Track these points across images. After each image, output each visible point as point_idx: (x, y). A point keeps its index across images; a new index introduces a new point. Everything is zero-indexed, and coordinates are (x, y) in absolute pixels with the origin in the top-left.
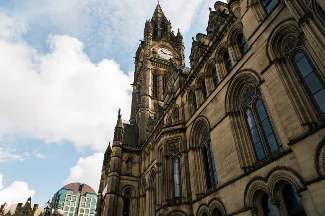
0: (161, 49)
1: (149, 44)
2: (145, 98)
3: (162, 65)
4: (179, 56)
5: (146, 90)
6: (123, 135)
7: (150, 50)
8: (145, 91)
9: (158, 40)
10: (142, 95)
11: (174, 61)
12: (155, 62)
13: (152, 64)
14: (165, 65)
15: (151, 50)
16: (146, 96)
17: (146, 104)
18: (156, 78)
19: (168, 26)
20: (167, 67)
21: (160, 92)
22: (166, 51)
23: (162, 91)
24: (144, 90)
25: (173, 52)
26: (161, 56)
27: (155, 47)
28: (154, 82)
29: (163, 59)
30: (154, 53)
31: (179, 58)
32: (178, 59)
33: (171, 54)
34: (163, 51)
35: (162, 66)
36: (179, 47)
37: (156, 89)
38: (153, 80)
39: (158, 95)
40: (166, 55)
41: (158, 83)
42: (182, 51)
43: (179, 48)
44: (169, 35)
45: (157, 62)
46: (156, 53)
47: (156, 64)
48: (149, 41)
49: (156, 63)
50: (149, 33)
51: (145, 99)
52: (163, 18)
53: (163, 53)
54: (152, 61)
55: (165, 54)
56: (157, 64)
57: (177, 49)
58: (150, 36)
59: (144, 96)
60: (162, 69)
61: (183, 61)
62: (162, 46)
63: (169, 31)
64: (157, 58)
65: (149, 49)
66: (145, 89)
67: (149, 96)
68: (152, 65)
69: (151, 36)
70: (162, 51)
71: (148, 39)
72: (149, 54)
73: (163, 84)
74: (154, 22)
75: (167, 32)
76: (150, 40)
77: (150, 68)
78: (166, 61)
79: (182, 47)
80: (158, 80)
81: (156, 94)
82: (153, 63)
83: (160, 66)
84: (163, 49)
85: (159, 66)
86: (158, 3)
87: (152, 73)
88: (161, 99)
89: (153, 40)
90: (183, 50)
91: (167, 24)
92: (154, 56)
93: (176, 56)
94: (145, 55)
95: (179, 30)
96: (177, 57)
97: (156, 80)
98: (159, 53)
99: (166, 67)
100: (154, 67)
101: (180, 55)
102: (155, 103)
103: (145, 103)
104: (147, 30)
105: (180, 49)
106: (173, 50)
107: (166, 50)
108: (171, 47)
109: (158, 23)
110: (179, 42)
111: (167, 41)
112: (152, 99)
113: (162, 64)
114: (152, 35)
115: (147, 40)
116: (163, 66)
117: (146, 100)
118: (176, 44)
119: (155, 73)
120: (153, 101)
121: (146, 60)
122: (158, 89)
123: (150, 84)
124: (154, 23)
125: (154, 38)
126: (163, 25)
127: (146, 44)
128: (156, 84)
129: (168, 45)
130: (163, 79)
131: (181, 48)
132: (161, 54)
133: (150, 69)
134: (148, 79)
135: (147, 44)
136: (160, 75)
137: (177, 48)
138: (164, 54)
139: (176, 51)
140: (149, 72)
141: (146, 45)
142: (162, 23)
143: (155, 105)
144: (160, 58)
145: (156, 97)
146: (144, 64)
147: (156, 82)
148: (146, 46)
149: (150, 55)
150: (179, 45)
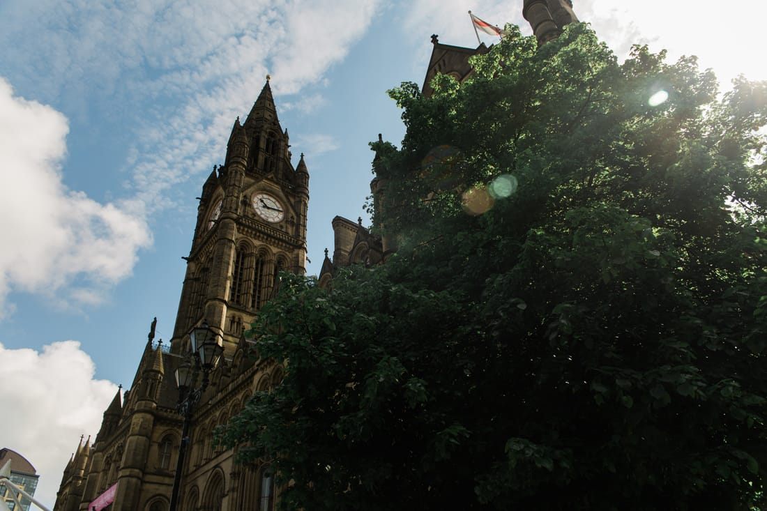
0: (260, 196)
1: (237, 184)
2: (214, 306)
3: (258, 234)
4: (295, 217)
5: (219, 288)
6: (160, 386)
7: (238, 198)
8: (217, 289)
9: (257, 175)
10: (210, 299)
11: (285, 227)
12: (245, 226)
13: (238, 229)
14: (264, 233)
15: (241, 198)
16: (217, 302)
17: (216, 319)
18: (243, 259)
19: (283, 144)
20: (269, 239)
21: (247, 294)
22: (270, 202)
23: (252, 292)
24: (215, 288)
25: (286, 205)
26: (259, 213)
27: (248, 192)
28: (236, 267)
29: (263, 220)
30: (245, 206)
31: (295, 221)
32: (292, 224)
33: (281, 209)
34: (265, 200)
35: (259, 236)
36: (298, 197)
37: (240, 285)
38: (236, 263)
39: (242, 299)
40: (270, 211)
41: (245, 272)
42: (302, 207)
43: (297, 199)
44: (281, 164)
45: (249, 227)
46: (250, 205)
47: (247, 231)
48: (239, 176)
49: (246, 229)
50: (240, 159)
51: (215, 309)
52: (275, 124)
53: (265, 206)
54: (239, 223)
55: (268, 208)
56: (250, 231)
57: (292, 200)
58: (241, 167)
59: (214, 302)
60: (257, 243)
61: (302, 228)
62: (264, 190)
63: (282, 156)
64: (250, 216)
65: (236, 195)
66: (218, 285)
67: (225, 302)
68: (238, 231)
69: (244, 166)
70: (262, 201)
71: (236, 172)
72: (234, 206)
73: (256, 274)
74: (253, 130)
75: (278, 159)
76: (241, 174)
77: (233, 239)
78: (267, 224)
79: (305, 197)
80: (246, 265)
81: (238, 296)
82: (242, 228)
83: (255, 234)
84: (265, 196)
85: (252, 236)
86: (268, 81)
87: (236, 249)
88: (248, 310)
89: (247, 175)
90: (305, 205)
91: (280, 140)
92: (244, 211)
93: (290, 216)
94: (226, 208)
95: (302, 156)
96: (292, 217)
97: (242, 264)
98: (255, 206)
99: (267, 239)
100: (241, 235)
101: (298, 215)
102: (234, 317)
103: (214, 316)
104: (237, 150)
105: (300, 202)
106: (284, 203)
107: (272, 199)
108: (281, 194)
109: (263, 134)
110: (299, 186)
111: (275, 180)
112: (228, 307)
113: (260, 232)
114: (246, 164)
115: (233, 174)
116: (261, 235)
117: (217, 310)
118: (294, 190)
119: (242, 249)
120: (232, 312)
121: (226, 220)
122: (244, 285)
123: (230, 274)
124: (254, 132)
125: (250, 172)
126: (273, 140)
127: (232, 182)
128: (241, 274)
129: (276, 188)
130: (257, 264)
131: (303, 199)
132: (260, 208)
133: (233, 241)
134: (226, 265)
135: (234, 185)
136: (251, 255)
137: (294, 197)
138: (266, 210)
139: (291, 205)
140: (231, 248)
141: (230, 186)
142: (271, 134)
143: (232, 322)
144: (256, 218)
145: (238, 302)
146: (222, 228)
147: (242, 269)
148: (231, 188)
149: (236, 210)
150: (298, 193)
